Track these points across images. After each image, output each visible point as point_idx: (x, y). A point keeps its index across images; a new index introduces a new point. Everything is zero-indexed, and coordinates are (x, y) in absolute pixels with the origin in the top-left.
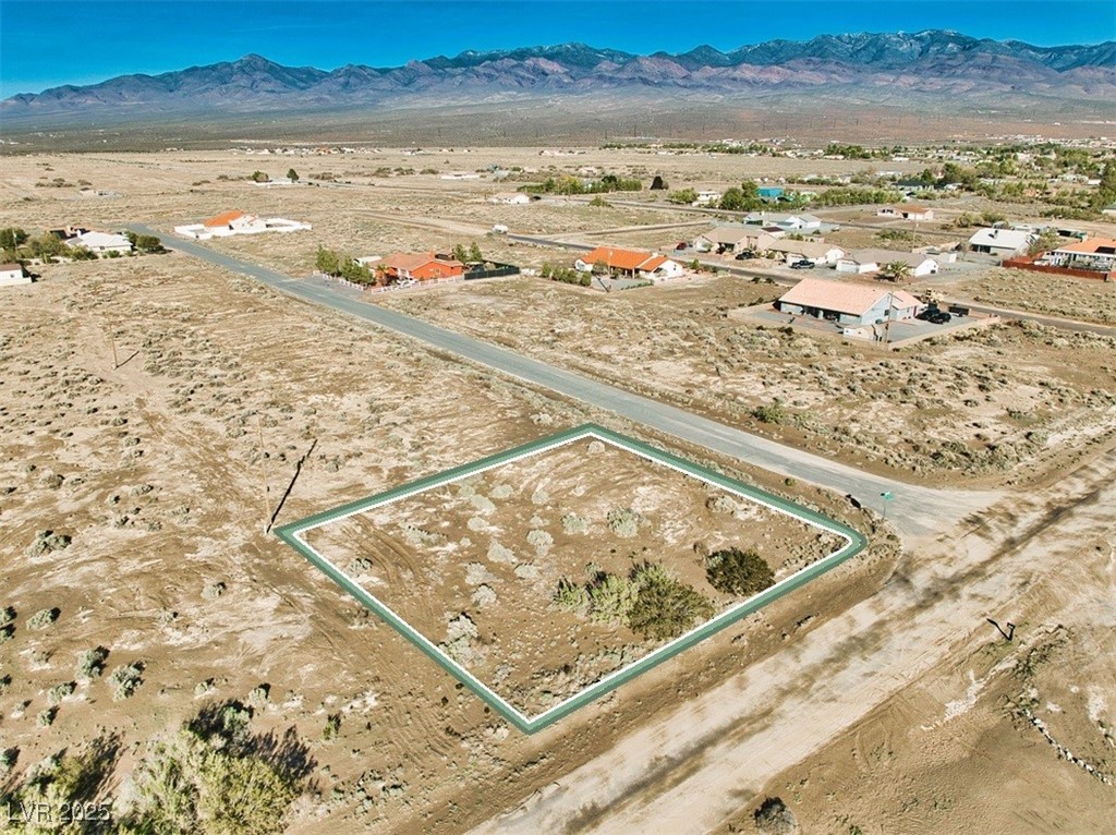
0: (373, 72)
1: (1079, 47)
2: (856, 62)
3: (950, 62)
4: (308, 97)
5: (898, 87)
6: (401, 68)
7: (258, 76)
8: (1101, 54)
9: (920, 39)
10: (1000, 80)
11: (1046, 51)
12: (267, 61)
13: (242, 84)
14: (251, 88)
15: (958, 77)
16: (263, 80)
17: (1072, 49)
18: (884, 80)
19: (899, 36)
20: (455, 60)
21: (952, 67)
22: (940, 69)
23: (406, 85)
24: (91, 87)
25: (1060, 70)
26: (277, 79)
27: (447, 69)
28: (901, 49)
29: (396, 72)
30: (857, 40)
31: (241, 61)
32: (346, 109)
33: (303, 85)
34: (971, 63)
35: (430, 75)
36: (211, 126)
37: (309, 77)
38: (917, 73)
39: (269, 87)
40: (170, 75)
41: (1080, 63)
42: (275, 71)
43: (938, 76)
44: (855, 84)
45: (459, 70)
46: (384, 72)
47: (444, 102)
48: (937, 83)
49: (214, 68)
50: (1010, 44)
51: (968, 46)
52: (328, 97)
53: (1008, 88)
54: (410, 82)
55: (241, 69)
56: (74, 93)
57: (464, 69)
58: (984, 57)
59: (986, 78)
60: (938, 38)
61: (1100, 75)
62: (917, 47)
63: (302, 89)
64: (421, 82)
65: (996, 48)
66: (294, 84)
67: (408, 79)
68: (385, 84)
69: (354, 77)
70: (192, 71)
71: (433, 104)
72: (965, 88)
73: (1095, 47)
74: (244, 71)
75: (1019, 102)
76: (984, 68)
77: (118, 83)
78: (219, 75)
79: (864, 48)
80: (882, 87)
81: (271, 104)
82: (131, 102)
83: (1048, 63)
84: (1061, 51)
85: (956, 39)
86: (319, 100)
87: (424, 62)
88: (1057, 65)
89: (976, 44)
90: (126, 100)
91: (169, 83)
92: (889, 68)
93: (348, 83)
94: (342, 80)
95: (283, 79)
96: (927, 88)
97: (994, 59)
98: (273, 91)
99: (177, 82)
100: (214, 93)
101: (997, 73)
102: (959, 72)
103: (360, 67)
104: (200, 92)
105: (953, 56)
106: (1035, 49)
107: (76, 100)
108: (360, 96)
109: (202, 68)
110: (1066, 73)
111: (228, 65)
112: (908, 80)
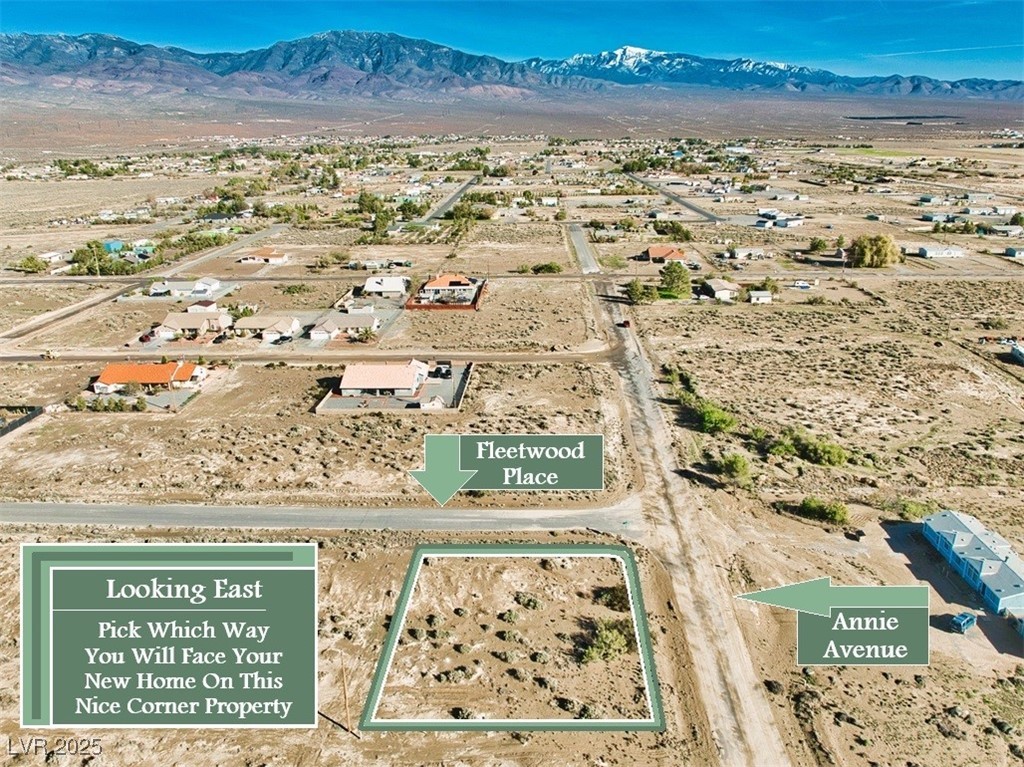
1: (230, 55)
2: (24, 64)
3: (122, 66)
5: (79, 90)
8: (249, 61)
9: (83, 42)
10: (173, 83)
11: (203, 57)
15: (135, 79)
17: (225, 55)
18: (61, 82)
19: (60, 38)
21: (125, 70)
22: (115, 72)
25: (222, 74)
28: (67, 51)
30: (19, 41)
34: (142, 66)
38: (92, 74)
41: (234, 68)
43: (115, 79)
44: (32, 86)
48: (117, 85)
50: (170, 50)
51: (133, 50)
53: (183, 90)
58: (152, 61)
59: (160, 81)
60: (102, 42)
61: (255, 79)
62: (83, 49)
65: (158, 52)
72: (145, 91)
73: (243, 55)
76: (155, 72)
79: (29, 49)
83: (210, 68)
84: (216, 57)
85: (119, 43)
88: (217, 70)
89: (140, 49)
92: (62, 70)
96: (108, 90)
97: (162, 64)
101: (169, 77)
102: (133, 75)
105: (122, 60)
106: (193, 55)
110: (227, 77)
112: (84, 83)
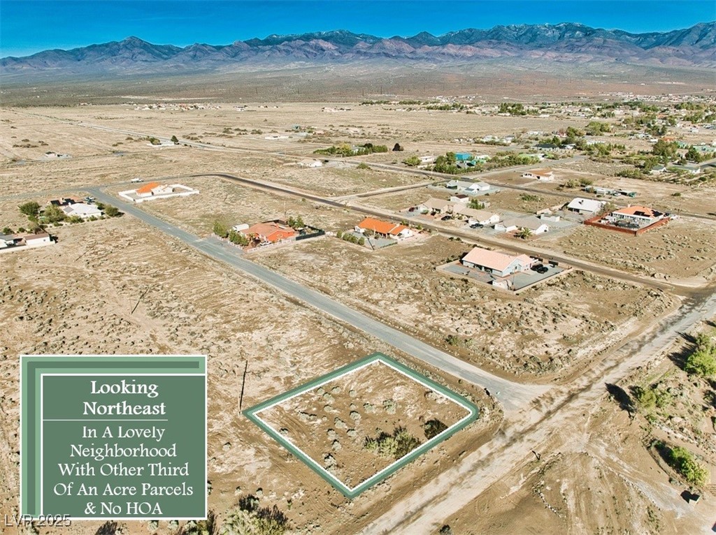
0: (212, 48)
1: (657, 34)
2: (519, 43)
3: (577, 44)
4: (170, 65)
5: (546, 59)
6: (230, 46)
7: (136, 50)
8: (671, 38)
9: (559, 29)
10: (608, 55)
11: (637, 36)
12: (142, 41)
13: (125, 56)
14: (132, 59)
15: (583, 52)
16: (140, 53)
17: (653, 34)
18: (537, 55)
19: (546, 27)
20: (264, 40)
21: (578, 46)
22: (571, 48)
23: (233, 57)
24: (26, 58)
25: (646, 48)
26: (149, 52)
27: (260, 47)
28: (547, 35)
29: (227, 49)
30: (520, 29)
31: (125, 41)
32: (195, 73)
33: (165, 56)
34: (591, 44)
35: (249, 50)
36: (107, 85)
37: (170, 52)
38: (557, 50)
39: (144, 58)
40: (78, 50)
41: (658, 44)
42: (147, 48)
43: (570, 52)
44: (518, 57)
45: (268, 47)
46: (219, 48)
47: (259, 68)
48: (570, 56)
49: (107, 45)
50: (614, 32)
51: (588, 33)
52: (182, 65)
53: (613, 60)
54: (236, 55)
55: (125, 47)
56: (15, 62)
57: (271, 47)
58: (599, 40)
59: (600, 53)
60: (570, 28)
61: (670, 51)
62: (557, 33)
63: (166, 59)
64: (243, 55)
65: (605, 34)
66: (159, 56)
67: (234, 53)
68: (220, 56)
69: (199, 51)
70: (93, 48)
71: (251, 69)
72: (587, 60)
73: (667, 34)
74: (127, 48)
75: (621, 69)
76: (598, 47)
77: (44, 55)
78: (111, 50)
79: (524, 34)
80: (535, 59)
81: (146, 69)
82: (52, 68)
83: (638, 43)
84: (646, 36)
85: (581, 29)
86: (177, 67)
87: (245, 42)
88: (643, 45)
89: (593, 31)
90: (49, 66)
91: (77, 55)
92: (540, 47)
93: (195, 56)
94: (191, 53)
95: (153, 53)
96: (563, 59)
97: (605, 41)
98: (146, 61)
99: (82, 54)
100: (107, 62)
101: (606, 51)
102: (583, 49)
103: (203, 45)
104: (98, 61)
105: (579, 39)
106: (629, 35)
107: (16, 67)
108: (204, 64)
109: (100, 46)
110: (649, 50)
111: (117, 43)
112: (552, 55)
